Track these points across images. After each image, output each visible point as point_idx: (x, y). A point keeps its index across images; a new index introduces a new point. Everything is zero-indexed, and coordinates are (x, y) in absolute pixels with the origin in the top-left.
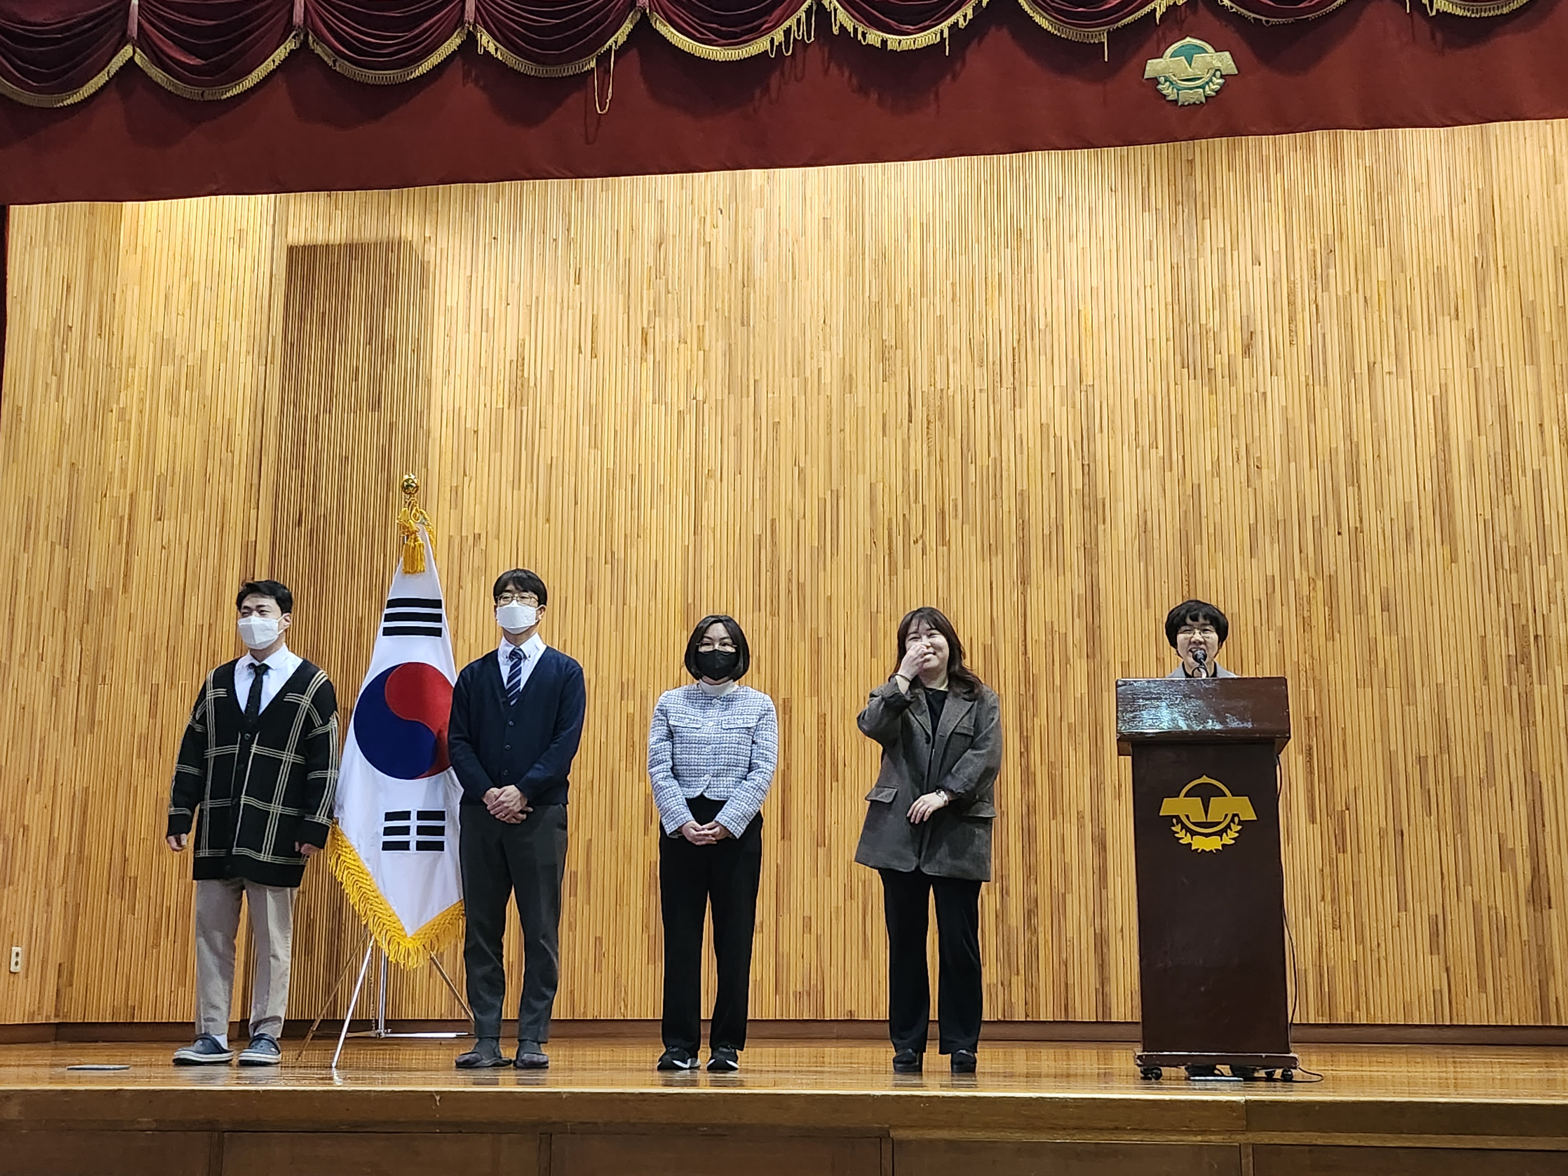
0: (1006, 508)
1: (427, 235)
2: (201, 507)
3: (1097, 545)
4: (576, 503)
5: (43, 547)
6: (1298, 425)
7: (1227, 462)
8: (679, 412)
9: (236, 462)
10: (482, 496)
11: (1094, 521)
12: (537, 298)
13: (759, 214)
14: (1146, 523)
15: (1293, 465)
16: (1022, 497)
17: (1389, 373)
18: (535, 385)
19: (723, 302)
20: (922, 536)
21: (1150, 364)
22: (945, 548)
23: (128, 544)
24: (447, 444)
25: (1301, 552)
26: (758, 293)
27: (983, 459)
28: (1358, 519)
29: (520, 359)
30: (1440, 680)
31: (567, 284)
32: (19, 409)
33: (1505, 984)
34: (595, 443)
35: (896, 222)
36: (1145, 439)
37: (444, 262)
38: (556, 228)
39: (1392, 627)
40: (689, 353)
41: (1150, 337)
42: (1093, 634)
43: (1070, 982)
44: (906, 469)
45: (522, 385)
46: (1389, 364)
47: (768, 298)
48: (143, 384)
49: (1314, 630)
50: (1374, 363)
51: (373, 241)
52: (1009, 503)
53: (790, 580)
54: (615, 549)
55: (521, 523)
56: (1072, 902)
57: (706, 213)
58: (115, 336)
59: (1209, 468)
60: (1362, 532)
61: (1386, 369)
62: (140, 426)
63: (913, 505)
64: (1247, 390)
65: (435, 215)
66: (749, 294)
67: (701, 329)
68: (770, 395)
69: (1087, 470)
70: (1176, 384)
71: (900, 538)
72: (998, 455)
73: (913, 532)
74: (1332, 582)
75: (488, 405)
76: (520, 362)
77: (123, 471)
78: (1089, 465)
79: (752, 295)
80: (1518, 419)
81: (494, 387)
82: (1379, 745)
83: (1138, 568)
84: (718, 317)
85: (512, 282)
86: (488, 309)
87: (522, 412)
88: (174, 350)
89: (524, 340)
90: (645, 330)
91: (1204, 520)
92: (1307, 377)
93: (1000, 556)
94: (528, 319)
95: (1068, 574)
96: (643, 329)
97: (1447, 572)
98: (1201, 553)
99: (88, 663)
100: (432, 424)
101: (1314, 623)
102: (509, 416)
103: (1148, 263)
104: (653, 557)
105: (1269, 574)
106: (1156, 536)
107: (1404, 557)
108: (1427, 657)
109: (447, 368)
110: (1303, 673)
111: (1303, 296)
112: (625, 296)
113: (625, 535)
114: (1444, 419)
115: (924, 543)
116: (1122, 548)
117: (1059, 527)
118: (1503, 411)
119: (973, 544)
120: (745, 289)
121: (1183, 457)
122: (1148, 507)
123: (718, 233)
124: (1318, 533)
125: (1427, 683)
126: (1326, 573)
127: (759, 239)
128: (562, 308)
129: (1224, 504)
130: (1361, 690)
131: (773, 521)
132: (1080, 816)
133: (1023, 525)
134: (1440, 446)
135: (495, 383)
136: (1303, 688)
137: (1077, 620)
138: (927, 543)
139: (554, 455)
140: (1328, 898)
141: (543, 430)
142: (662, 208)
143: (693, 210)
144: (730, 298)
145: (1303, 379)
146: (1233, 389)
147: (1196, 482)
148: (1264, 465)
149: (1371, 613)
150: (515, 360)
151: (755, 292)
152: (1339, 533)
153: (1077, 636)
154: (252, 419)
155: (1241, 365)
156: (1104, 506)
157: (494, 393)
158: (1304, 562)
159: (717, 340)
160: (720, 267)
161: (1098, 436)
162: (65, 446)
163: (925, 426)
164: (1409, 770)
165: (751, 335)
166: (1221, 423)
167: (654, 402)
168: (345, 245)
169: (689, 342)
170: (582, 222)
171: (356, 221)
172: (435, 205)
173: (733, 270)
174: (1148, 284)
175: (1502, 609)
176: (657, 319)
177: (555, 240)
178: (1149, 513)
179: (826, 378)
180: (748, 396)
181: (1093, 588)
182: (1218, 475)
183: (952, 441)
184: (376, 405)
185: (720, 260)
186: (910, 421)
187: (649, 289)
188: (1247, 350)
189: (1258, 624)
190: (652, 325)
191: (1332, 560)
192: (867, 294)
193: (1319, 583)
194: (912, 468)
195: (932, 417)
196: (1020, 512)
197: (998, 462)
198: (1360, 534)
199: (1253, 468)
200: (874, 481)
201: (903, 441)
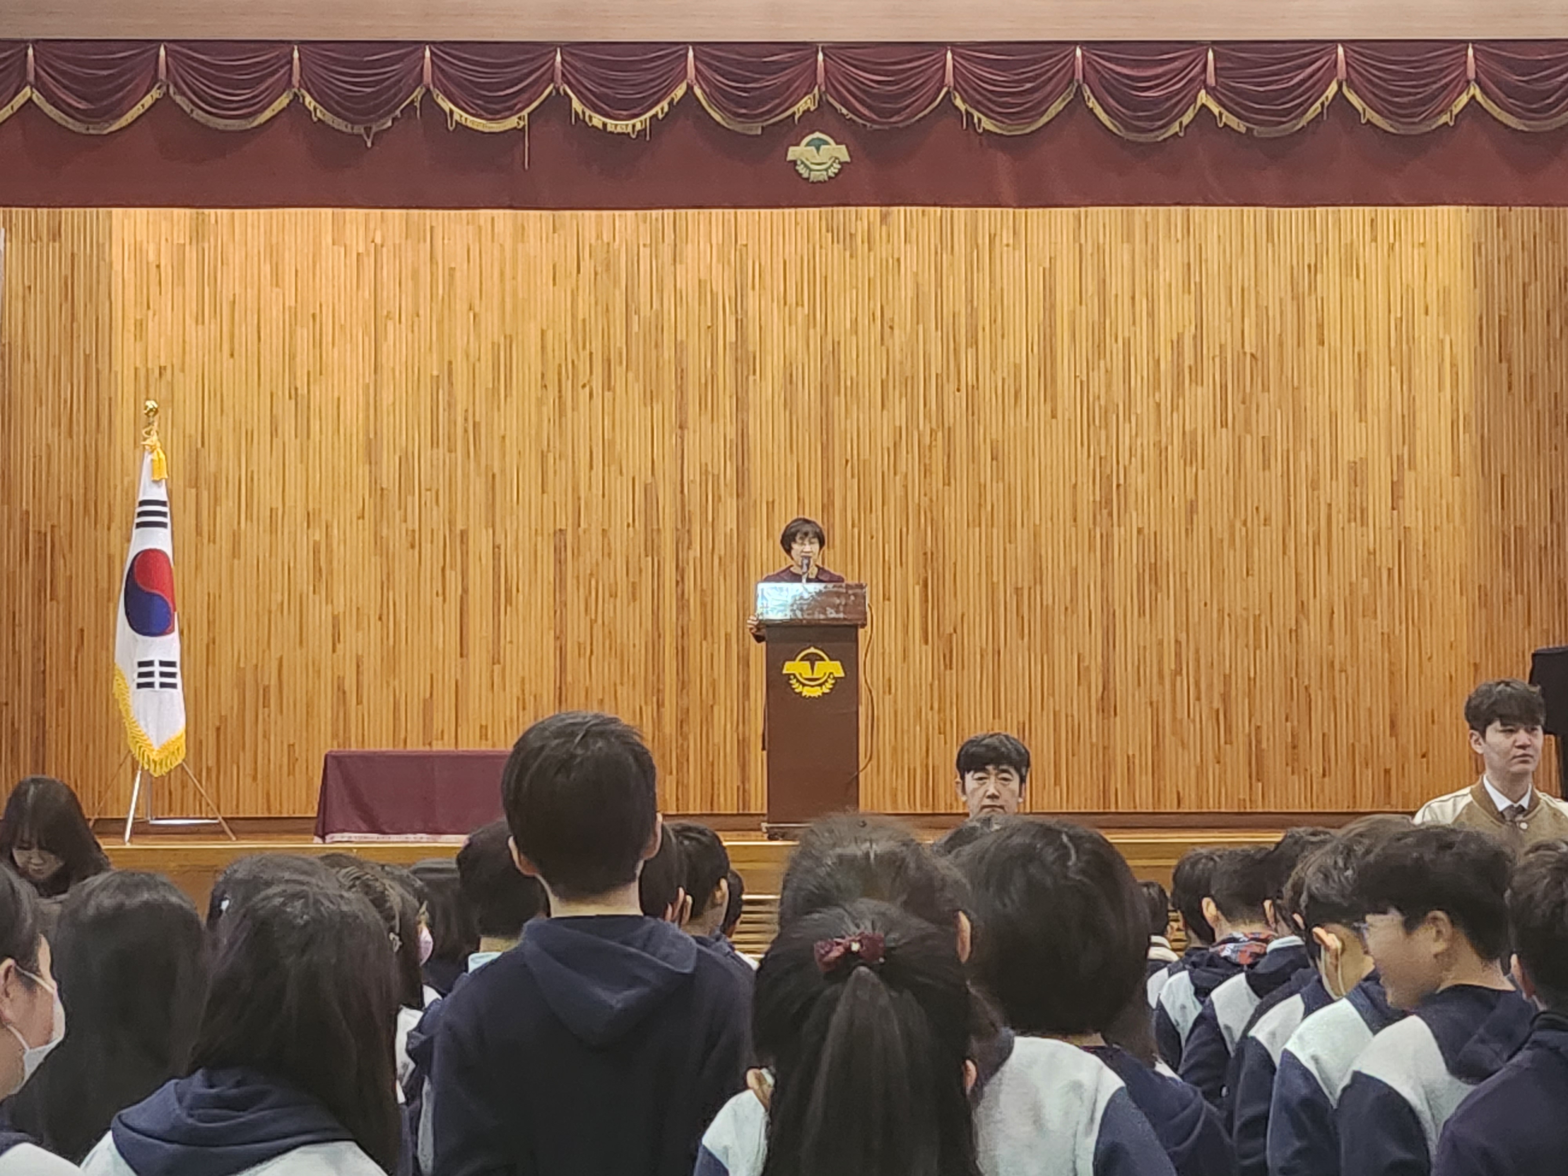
0: (666, 358)
3: (747, 395)
4: (260, 341)
6: (926, 289)
7: (864, 321)
8: (358, 255)
10: (166, 329)
11: (745, 373)
14: (791, 375)
15: (921, 326)
17: (1008, 245)
20: (589, 381)
22: (611, 393)
25: (925, 406)
27: (646, 311)
28: (975, 377)
30: (1038, 522)
34: (277, 282)
36: (792, 299)
39: (999, 476)
42: (742, 475)
43: (716, 780)
44: (575, 317)
46: (1007, 237)
49: (934, 476)
50: (995, 235)
52: (668, 353)
53: (466, 420)
54: (299, 385)
56: (719, 712)
59: (848, 326)
60: (978, 390)
61: (1005, 242)
63: (581, 352)
64: (884, 256)
68: (446, 241)
69: (740, 325)
70: (821, 247)
71: (569, 382)
72: (659, 308)
73: (581, 377)
74: (950, 433)
75: (169, 241)
78: (741, 321)
80: (1114, 292)
82: (984, 577)
83: (784, 419)
91: (842, 374)
92: (936, 247)
93: (660, 402)
95: (721, 420)
97: (1048, 427)
98: (838, 403)
101: (934, 469)
104: (336, 394)
105: (898, 424)
106: (800, 388)
107: (1012, 413)
108: (1027, 498)
110: (922, 514)
113: (309, 373)
114: (1053, 290)
115: (591, 388)
116: (770, 397)
117: (714, 376)
118: (1102, 283)
119: (636, 390)
121: (826, 314)
122: (793, 360)
124: (940, 389)
125: (1026, 520)
126: (946, 426)
129: (860, 359)
130: (971, 531)
131: (450, 362)
132: (728, 637)
133: (681, 374)
134: (1047, 316)
136: (922, 527)
137: (728, 460)
138: (594, 388)
139: (236, 293)
140: (936, 708)
145: (932, 247)
146: (872, 254)
147: (836, 339)
148: (896, 326)
149: (982, 462)
152: (958, 390)
153: (728, 476)
155: (879, 232)
156: (754, 358)
158: (927, 415)
161: (750, 292)
163: (592, 277)
164: (1008, 601)
166: (860, 286)
167: (334, 244)
175: (1092, 462)
178: (794, 364)
180: (425, 242)
181: (743, 434)
182: (856, 333)
183: (617, 293)
186: (579, 272)
191: (952, 414)
193: (940, 434)
194: (580, 317)
195: (599, 270)
196: (679, 361)
197: (659, 315)
198: (976, 392)
199: (887, 329)
200: (545, 328)
201: (572, 292)
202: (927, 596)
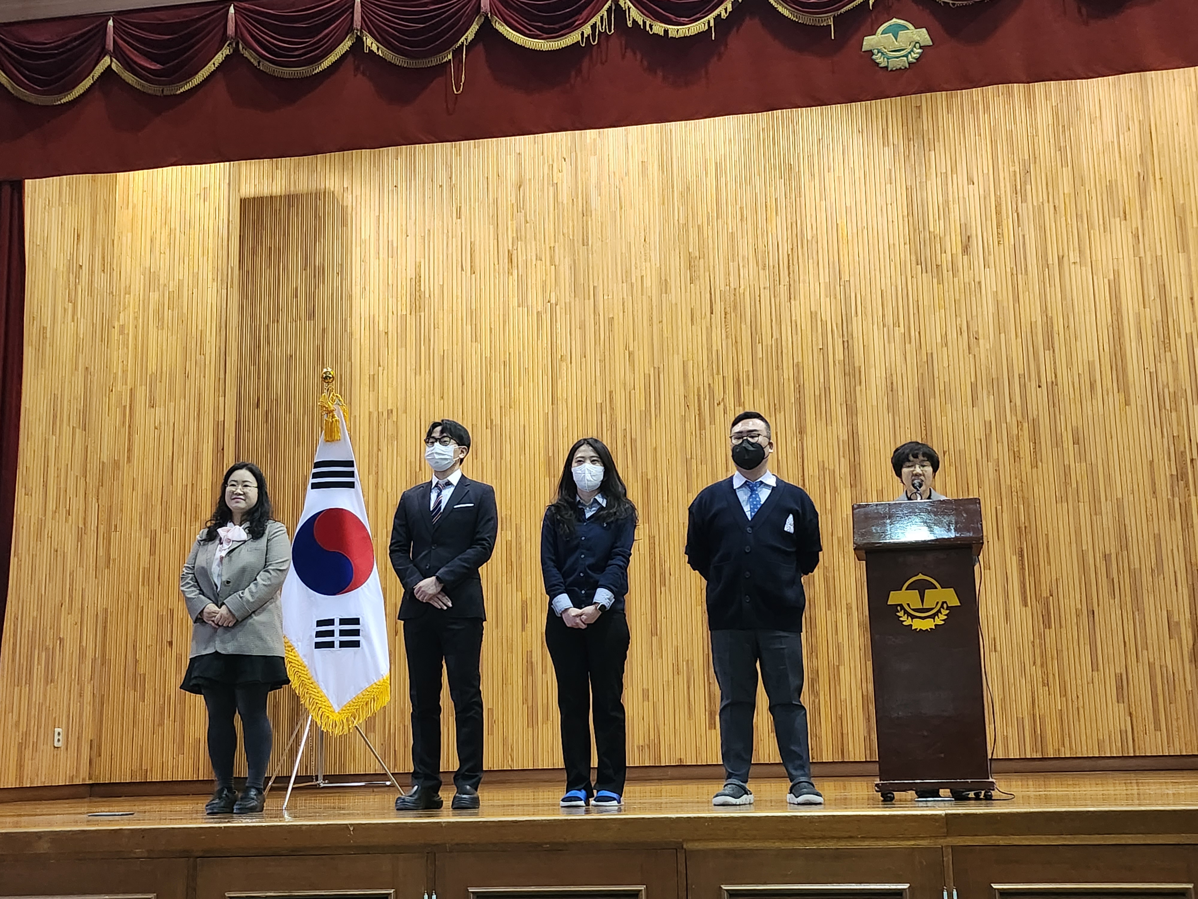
0: (786, 376)
1: (345, 186)
2: (182, 397)
3: (855, 402)
4: (463, 384)
5: (67, 430)
6: (1006, 304)
7: (952, 335)
8: (538, 313)
9: (207, 363)
10: (392, 381)
11: (853, 384)
12: (429, 231)
13: (593, 161)
14: (892, 383)
15: (1003, 335)
16: (798, 368)
17: (1074, 263)
18: (430, 296)
19: (568, 228)
21: (892, 264)
23: (130, 426)
24: (366, 343)
25: (1011, 402)
26: (594, 220)
27: (767, 340)
28: (1053, 375)
29: (418, 277)
30: (1120, 496)
31: (450, 219)
32: (45, 328)
33: (1174, 723)
34: (476, 338)
35: (696, 163)
36: (889, 320)
37: (359, 206)
38: (441, 176)
39: (1081, 456)
40: (544, 267)
41: (891, 242)
42: (855, 469)
43: (845, 732)
44: (710, 350)
45: (420, 296)
46: (1074, 256)
47: (602, 224)
48: (137, 306)
49: (1022, 461)
50: (1063, 257)
51: (305, 192)
52: (788, 373)
53: (625, 436)
54: (493, 417)
55: (423, 400)
56: (845, 673)
57: (553, 160)
58: (115, 272)
59: (939, 340)
60: (1057, 385)
61: (1072, 260)
62: (136, 338)
63: (716, 376)
64: (967, 280)
65: (350, 171)
66: (587, 222)
67: (552, 249)
68: (606, 297)
69: (847, 346)
70: (912, 277)
71: (707, 402)
72: (779, 336)
73: (716, 396)
74: (1034, 424)
75: (395, 313)
76: (418, 278)
77: (125, 372)
78: (848, 341)
79: (590, 222)
80: (1174, 295)
81: (399, 299)
82: (1074, 545)
83: (887, 419)
84: (564, 240)
85: (410, 218)
86: (392, 241)
87: (420, 316)
88: (159, 280)
89: (420, 263)
90: (511, 251)
91: (936, 380)
92: (1012, 269)
93: (782, 413)
94: (423, 246)
95: (834, 424)
96: (509, 251)
97: (1123, 413)
98: (934, 405)
99: (104, 516)
100: (353, 328)
101: (1022, 455)
102: (411, 321)
103: (888, 186)
104: (522, 423)
105: (987, 419)
106: (900, 393)
107: (1089, 403)
108: (1108, 477)
109: (362, 286)
110: (1014, 494)
111: (1007, 208)
112: (494, 227)
113: (501, 407)
114: (1118, 297)
115: (725, 406)
116: (875, 403)
117: (827, 389)
118: (1162, 288)
120: (585, 218)
121: (919, 333)
122: (893, 372)
123: (562, 176)
124: (1023, 387)
125: (1109, 498)
126: (1030, 418)
127: (593, 180)
128: (448, 237)
129: (951, 367)
130: (1059, 505)
131: (611, 392)
132: (849, 607)
133: (800, 389)
134: (1115, 318)
135: (399, 296)
136: (1015, 505)
137: (842, 459)
138: (728, 405)
139: (446, 348)
140: (1038, 662)
141: (436, 330)
142: (520, 158)
143: (544, 159)
144: (573, 226)
145: (1009, 270)
146: (956, 280)
147: (929, 352)
148: (981, 337)
149: (1065, 446)
150: (414, 278)
151: (592, 220)
152: (1039, 387)
153: (842, 471)
154: (218, 330)
155: (962, 261)
156: (860, 372)
157: (399, 303)
158: (1014, 409)
159: (564, 257)
160: (565, 202)
161: (854, 319)
162: (80, 355)
163: (723, 316)
164: (1098, 565)
165: (590, 252)
166: (947, 306)
167: (519, 306)
168: (285, 196)
169: (543, 259)
170: (461, 172)
171: (292, 177)
172: (350, 163)
173: (575, 203)
174: (889, 202)
175: (1165, 440)
176: (519, 243)
177: (441, 186)
178: (894, 376)
179: (647, 283)
180: (589, 299)
181: (854, 435)
182: (946, 345)
183: (743, 326)
184: (311, 315)
185: (564, 197)
186: (712, 313)
187: (512, 220)
188: (966, 249)
189: (979, 457)
190: (515, 248)
191: (1035, 407)
192: (676, 218)
193: (1025, 425)
194: (714, 348)
195: (728, 310)
196: (797, 379)
197: (779, 341)
198: (1055, 388)
199: (972, 340)
200: (685, 359)
201: (707, 328)
202: (1023, 564)
